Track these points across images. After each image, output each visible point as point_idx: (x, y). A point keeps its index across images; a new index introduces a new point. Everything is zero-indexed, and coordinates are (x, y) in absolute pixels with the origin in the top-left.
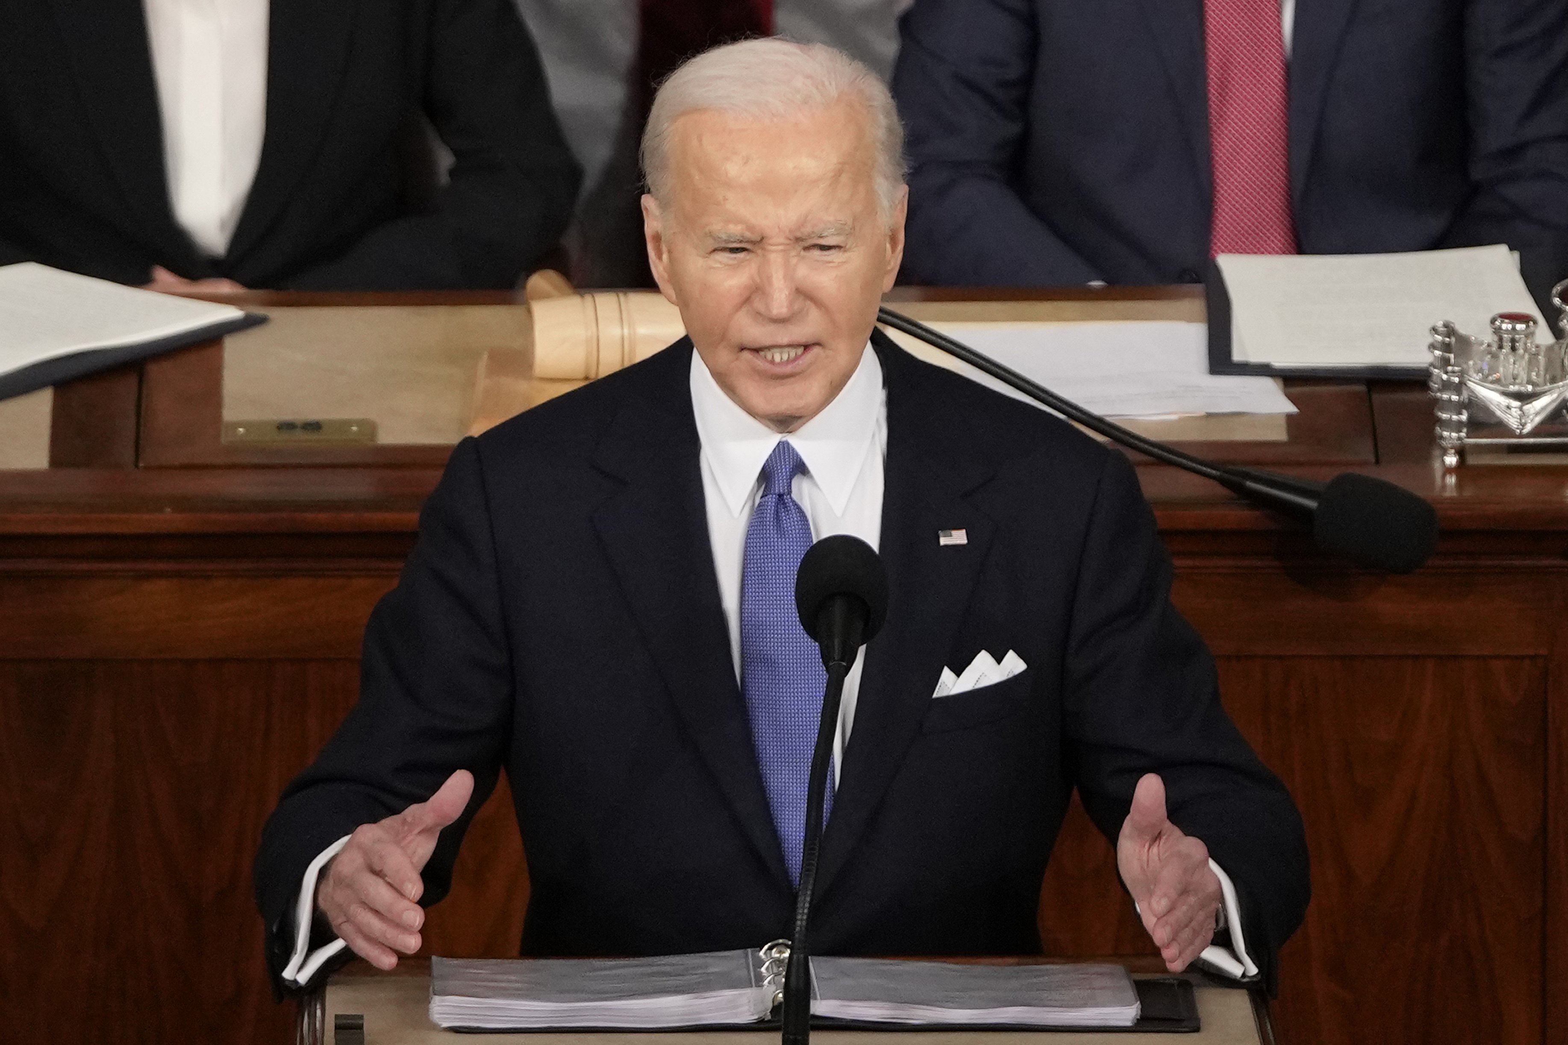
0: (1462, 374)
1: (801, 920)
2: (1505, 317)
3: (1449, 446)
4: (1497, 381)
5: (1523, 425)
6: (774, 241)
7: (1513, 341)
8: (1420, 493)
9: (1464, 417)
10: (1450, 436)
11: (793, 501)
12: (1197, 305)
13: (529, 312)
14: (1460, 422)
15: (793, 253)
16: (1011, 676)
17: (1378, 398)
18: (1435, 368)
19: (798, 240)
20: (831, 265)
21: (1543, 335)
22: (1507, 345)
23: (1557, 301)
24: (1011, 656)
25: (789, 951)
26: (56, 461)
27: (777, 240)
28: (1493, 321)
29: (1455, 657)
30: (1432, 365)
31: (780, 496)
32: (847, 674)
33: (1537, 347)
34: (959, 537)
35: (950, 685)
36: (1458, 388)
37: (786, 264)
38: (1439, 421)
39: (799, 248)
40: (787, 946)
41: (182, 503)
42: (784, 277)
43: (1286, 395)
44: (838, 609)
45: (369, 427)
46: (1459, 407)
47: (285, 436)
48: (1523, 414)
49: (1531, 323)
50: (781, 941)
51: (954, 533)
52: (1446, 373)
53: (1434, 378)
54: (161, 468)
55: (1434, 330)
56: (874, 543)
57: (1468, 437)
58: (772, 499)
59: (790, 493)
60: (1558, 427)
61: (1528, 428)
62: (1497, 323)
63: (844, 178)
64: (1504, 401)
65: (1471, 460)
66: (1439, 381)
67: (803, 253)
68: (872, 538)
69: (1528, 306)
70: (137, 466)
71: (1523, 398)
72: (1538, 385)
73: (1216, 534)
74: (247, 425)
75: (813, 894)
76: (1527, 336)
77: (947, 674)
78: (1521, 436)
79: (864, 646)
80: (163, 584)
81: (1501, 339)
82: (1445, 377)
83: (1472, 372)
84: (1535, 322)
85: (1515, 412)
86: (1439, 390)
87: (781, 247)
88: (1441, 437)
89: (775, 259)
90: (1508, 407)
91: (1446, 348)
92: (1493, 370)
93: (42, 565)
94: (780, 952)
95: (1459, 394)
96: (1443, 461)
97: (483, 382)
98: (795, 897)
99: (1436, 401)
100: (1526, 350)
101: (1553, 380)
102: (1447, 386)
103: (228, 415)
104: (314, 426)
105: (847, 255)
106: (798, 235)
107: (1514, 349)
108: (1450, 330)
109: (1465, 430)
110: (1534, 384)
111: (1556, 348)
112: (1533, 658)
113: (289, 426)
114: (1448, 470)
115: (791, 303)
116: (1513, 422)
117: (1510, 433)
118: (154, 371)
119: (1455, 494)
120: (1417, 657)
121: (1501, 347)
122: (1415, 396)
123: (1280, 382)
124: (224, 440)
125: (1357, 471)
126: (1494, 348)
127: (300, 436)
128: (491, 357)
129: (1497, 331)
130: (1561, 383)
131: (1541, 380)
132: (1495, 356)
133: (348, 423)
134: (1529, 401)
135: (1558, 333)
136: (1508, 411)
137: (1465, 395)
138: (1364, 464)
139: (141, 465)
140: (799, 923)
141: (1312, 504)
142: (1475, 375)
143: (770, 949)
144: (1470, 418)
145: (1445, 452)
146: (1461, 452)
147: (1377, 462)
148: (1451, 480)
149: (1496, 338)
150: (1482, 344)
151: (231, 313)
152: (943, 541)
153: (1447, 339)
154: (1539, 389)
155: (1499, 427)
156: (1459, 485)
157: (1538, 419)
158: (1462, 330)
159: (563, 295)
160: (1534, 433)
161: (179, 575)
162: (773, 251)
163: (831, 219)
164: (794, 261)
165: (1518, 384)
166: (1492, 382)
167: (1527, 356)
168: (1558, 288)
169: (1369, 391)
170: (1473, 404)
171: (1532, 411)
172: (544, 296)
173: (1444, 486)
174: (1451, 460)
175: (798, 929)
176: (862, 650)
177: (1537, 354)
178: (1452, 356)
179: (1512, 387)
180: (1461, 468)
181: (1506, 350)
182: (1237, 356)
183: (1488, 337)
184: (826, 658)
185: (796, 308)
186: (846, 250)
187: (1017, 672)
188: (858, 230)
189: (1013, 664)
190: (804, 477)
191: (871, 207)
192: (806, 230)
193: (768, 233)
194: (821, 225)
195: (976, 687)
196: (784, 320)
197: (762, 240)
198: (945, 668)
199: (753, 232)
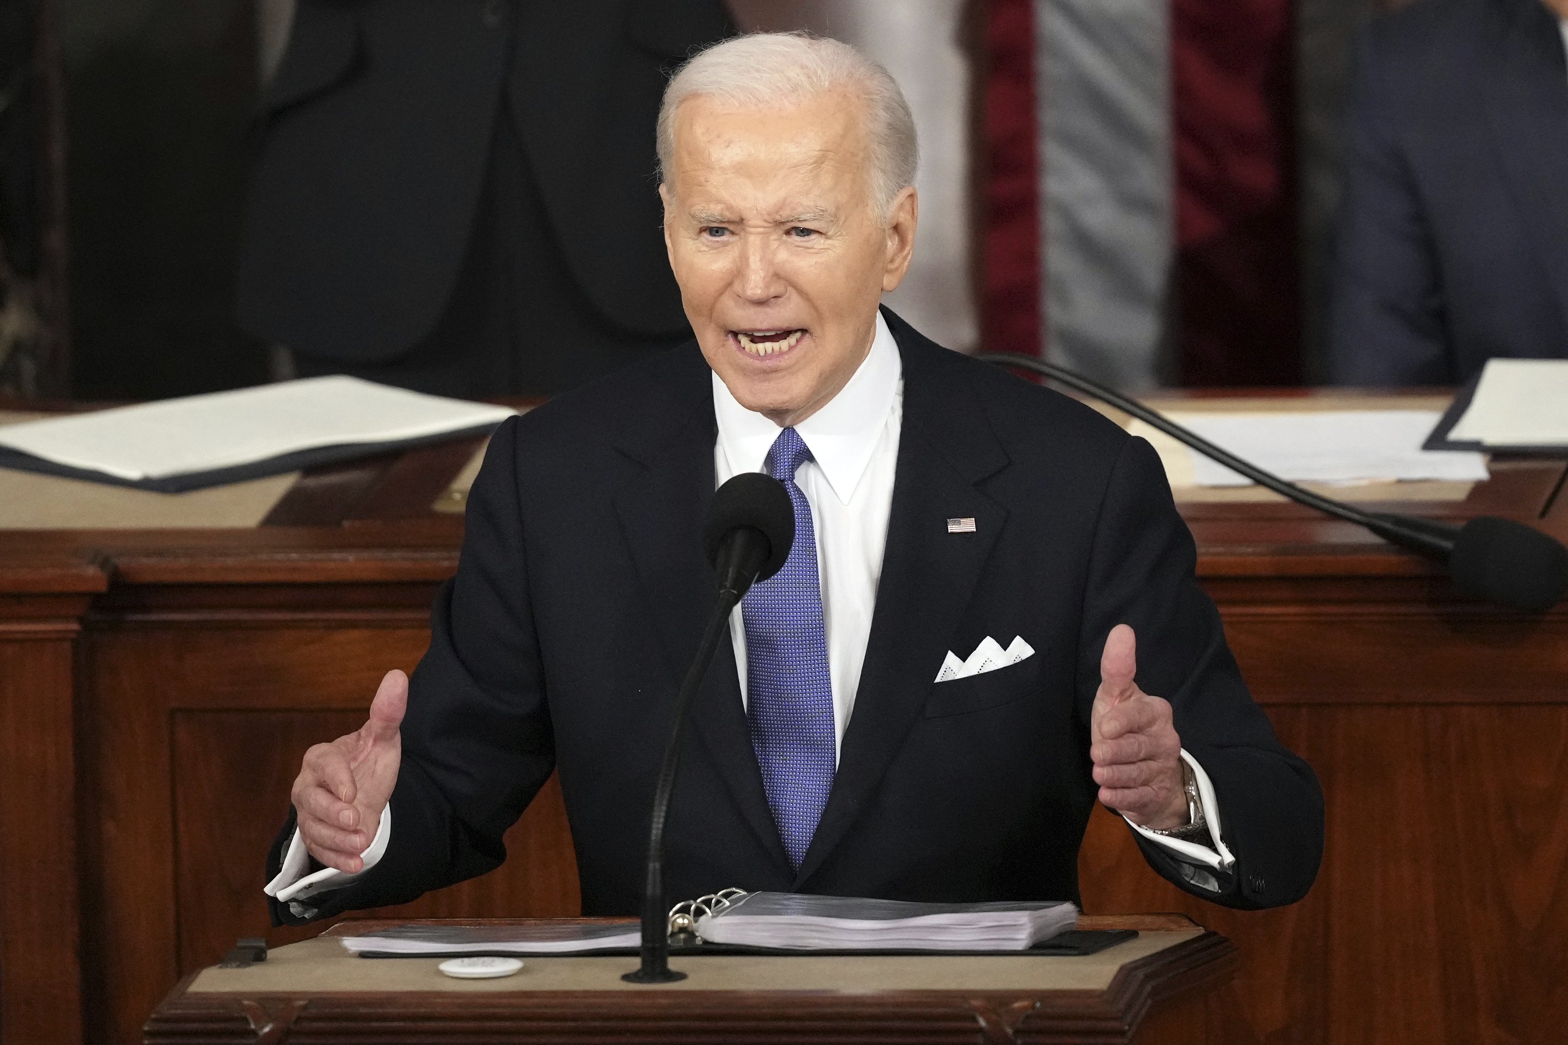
6: (752, 222)
11: (795, 487)
15: (773, 237)
16: (1018, 660)
19: (779, 224)
20: (810, 251)
24: (1018, 640)
27: (754, 220)
34: (967, 525)
35: (955, 669)
37: (765, 246)
39: (781, 232)
42: (761, 260)
51: (963, 520)
59: (792, 478)
63: (828, 166)
67: (785, 237)
77: (951, 659)
87: (762, 230)
89: (754, 241)
105: (829, 242)
106: (778, 218)
115: (767, 286)
123: (1488, 457)
141: (1449, 545)
147: (1541, 517)
152: (952, 529)
162: (751, 233)
163: (811, 204)
164: (774, 245)
182: (1452, 435)
185: (773, 291)
186: (828, 238)
187: (1024, 657)
188: (843, 218)
189: (1021, 649)
190: (812, 465)
191: (859, 198)
192: (785, 214)
193: (746, 215)
194: (800, 209)
195: (981, 672)
196: (761, 303)
197: (741, 221)
198: (950, 652)
199: (732, 213)
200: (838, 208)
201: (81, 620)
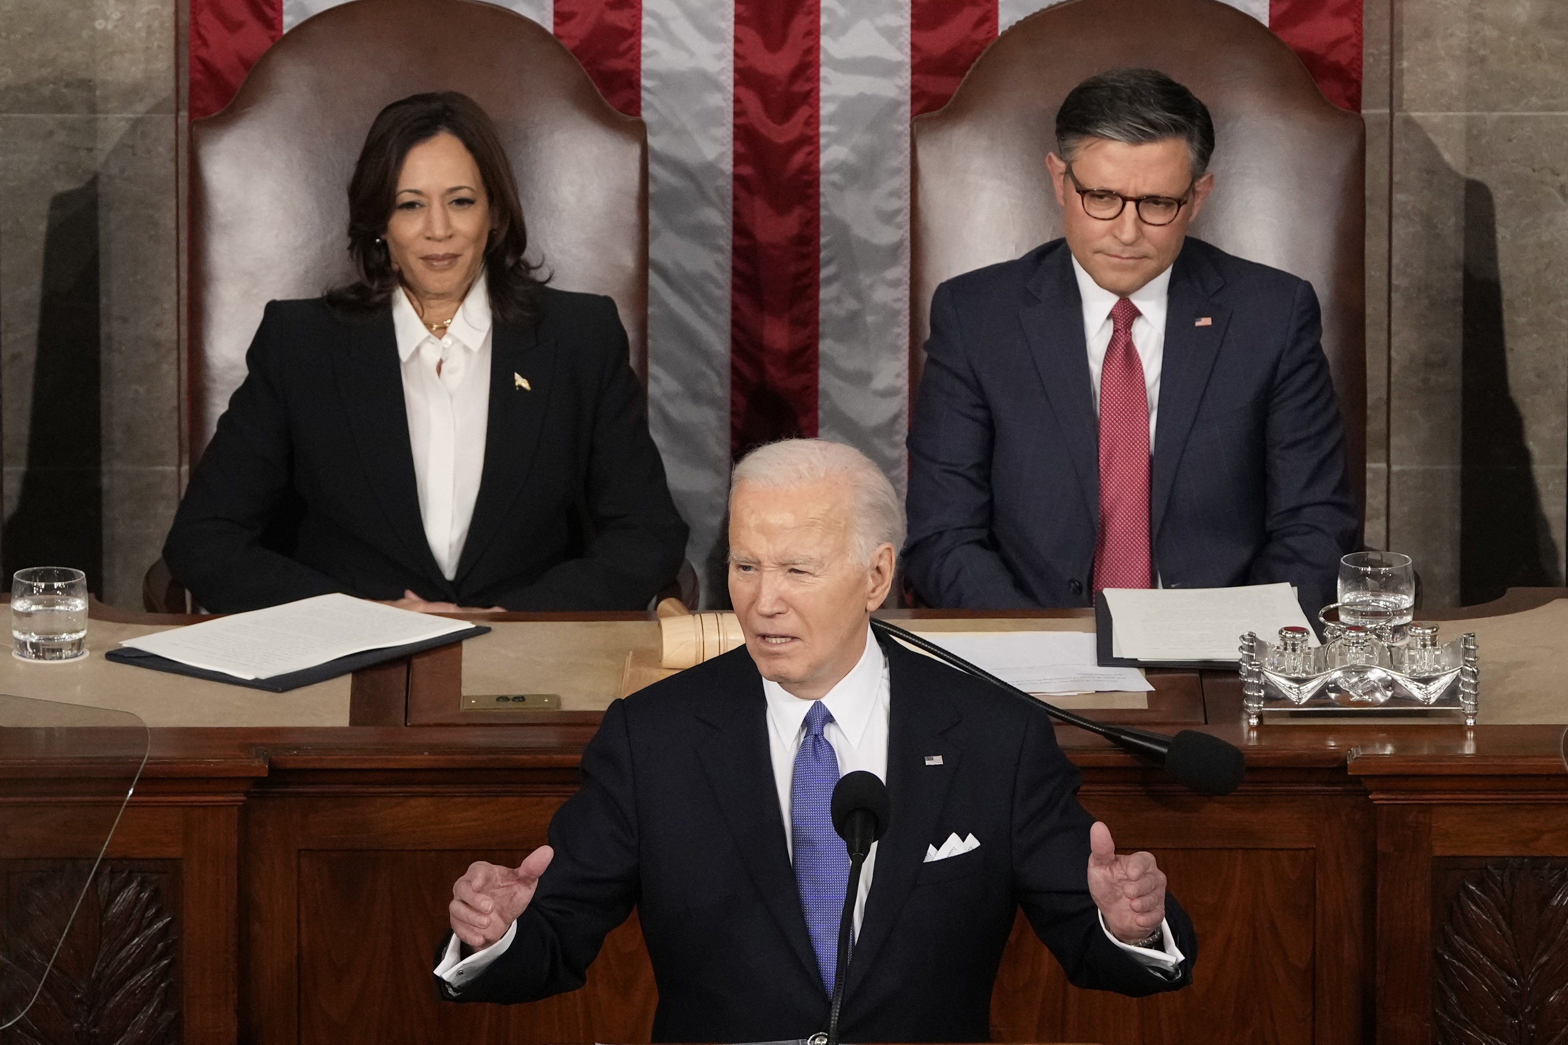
0: (1261, 666)
1: (834, 1020)
2: (1288, 629)
3: (1253, 713)
4: (1283, 671)
5: (1300, 699)
6: (766, 564)
7: (1294, 645)
8: (1234, 744)
9: (1262, 694)
10: (1253, 706)
11: (824, 739)
12: (1090, 621)
13: (659, 625)
14: (1259, 697)
15: (782, 574)
16: (971, 850)
17: (1206, 681)
18: (1243, 662)
19: (784, 565)
21: (1313, 641)
22: (1290, 648)
23: (1322, 619)
24: (970, 836)
25: (826, 1039)
26: (353, 722)
27: (767, 562)
28: (1281, 632)
29: (1257, 849)
30: (1241, 660)
31: (816, 735)
32: (864, 861)
33: (1309, 648)
34: (938, 760)
35: (935, 855)
36: (1258, 675)
37: (775, 580)
38: (1246, 696)
39: (785, 571)
40: (825, 1036)
41: (434, 749)
42: (772, 589)
43: (1148, 680)
44: (858, 818)
45: (556, 699)
46: (1260, 687)
47: (502, 705)
48: (1300, 692)
49: (1305, 634)
50: (821, 1033)
51: (934, 757)
52: (1250, 665)
53: (1243, 669)
54: (421, 726)
55: (1243, 637)
56: (882, 775)
57: (1264, 707)
58: (811, 738)
59: (822, 734)
60: (1322, 700)
61: (1304, 701)
62: (1283, 634)
64: (1288, 683)
65: (1267, 722)
66: (1246, 671)
67: (789, 574)
68: (880, 771)
69: (1303, 622)
70: (406, 725)
71: (1300, 681)
72: (1309, 673)
73: (1101, 769)
74: (478, 698)
75: (842, 1001)
76: (1302, 642)
77: (932, 848)
78: (1299, 706)
79: (877, 842)
80: (423, 801)
81: (1286, 644)
82: (1249, 668)
83: (1267, 665)
84: (1308, 633)
85: (1295, 691)
86: (1246, 677)
87: (773, 569)
88: (1248, 707)
89: (767, 576)
90: (1290, 688)
91: (1251, 649)
92: (1280, 663)
93: (344, 788)
94: (821, 1040)
95: (1259, 679)
96: (1249, 723)
97: (629, 671)
98: (830, 1004)
99: (1243, 684)
100: (1302, 651)
101: (1319, 670)
102: (1250, 674)
103: (465, 692)
104: (521, 699)
105: (817, 579)
106: (781, 561)
107: (1294, 650)
108: (1252, 637)
109: (1262, 703)
110: (1307, 673)
111: (1321, 649)
112: (1307, 850)
113: (505, 699)
114: (1252, 728)
115: (773, 606)
116: (1294, 698)
117: (1291, 704)
118: (416, 662)
119: (1256, 744)
120: (1232, 849)
121: (1286, 649)
122: (1231, 680)
123: (1143, 670)
124: (463, 707)
125: (1195, 729)
126: (1282, 648)
127: (511, 705)
128: (634, 654)
129: (1284, 638)
130: (1324, 673)
131: (1311, 670)
132: (1282, 655)
133: (543, 696)
134: (1305, 684)
135: (1323, 640)
136: (1290, 690)
137: (1263, 680)
138: (1199, 724)
139: (408, 724)
140: (833, 1022)
141: (1165, 750)
142: (1269, 667)
143: (814, 1039)
144: (1265, 695)
145: (1250, 716)
146: (1260, 717)
147: (1206, 723)
148: (1254, 734)
149: (1283, 644)
150: (1274, 646)
151: (467, 625)
152: (928, 763)
153: (1251, 644)
154: (1310, 676)
155: (1284, 700)
156: (1259, 738)
157: (1310, 695)
158: (1260, 637)
159: (682, 614)
160: (1307, 704)
161: (431, 795)
162: (765, 571)
163: (804, 555)
164: (779, 579)
165: (1297, 673)
166: (1279, 672)
167: (1302, 655)
168: (1323, 611)
169: (1201, 677)
170: (1267, 686)
171: (1306, 690)
172: (669, 615)
173: (1249, 739)
174: (1254, 721)
175: (832, 1026)
176: (874, 846)
177: (1309, 654)
178: (1254, 654)
179: (1292, 675)
180: (1260, 727)
181: (1289, 650)
182: (1116, 655)
183: (1277, 642)
184: (850, 850)
185: (776, 609)
186: (817, 576)
187: (974, 847)
188: (827, 565)
189: (972, 843)
190: (832, 724)
191: (842, 551)
192: (786, 559)
193: (761, 558)
194: (795, 557)
195: (949, 856)
196: (771, 616)
197: (759, 563)
198: (931, 845)
199: (753, 557)
200: (823, 557)
201: (246, 793)
